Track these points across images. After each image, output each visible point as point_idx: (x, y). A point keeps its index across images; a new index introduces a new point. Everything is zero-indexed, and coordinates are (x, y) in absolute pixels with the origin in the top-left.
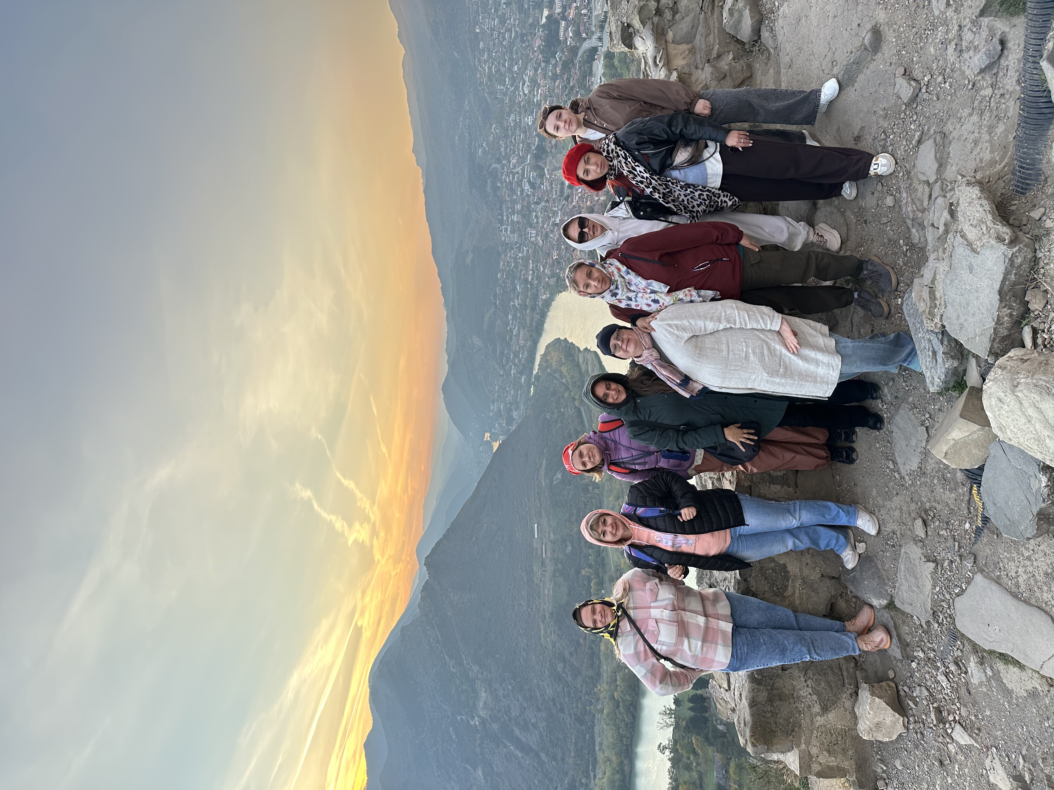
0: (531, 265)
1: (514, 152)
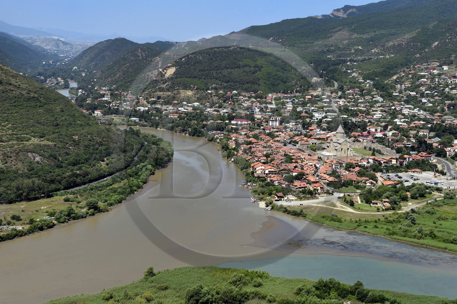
0: (246, 123)
1: (349, 102)
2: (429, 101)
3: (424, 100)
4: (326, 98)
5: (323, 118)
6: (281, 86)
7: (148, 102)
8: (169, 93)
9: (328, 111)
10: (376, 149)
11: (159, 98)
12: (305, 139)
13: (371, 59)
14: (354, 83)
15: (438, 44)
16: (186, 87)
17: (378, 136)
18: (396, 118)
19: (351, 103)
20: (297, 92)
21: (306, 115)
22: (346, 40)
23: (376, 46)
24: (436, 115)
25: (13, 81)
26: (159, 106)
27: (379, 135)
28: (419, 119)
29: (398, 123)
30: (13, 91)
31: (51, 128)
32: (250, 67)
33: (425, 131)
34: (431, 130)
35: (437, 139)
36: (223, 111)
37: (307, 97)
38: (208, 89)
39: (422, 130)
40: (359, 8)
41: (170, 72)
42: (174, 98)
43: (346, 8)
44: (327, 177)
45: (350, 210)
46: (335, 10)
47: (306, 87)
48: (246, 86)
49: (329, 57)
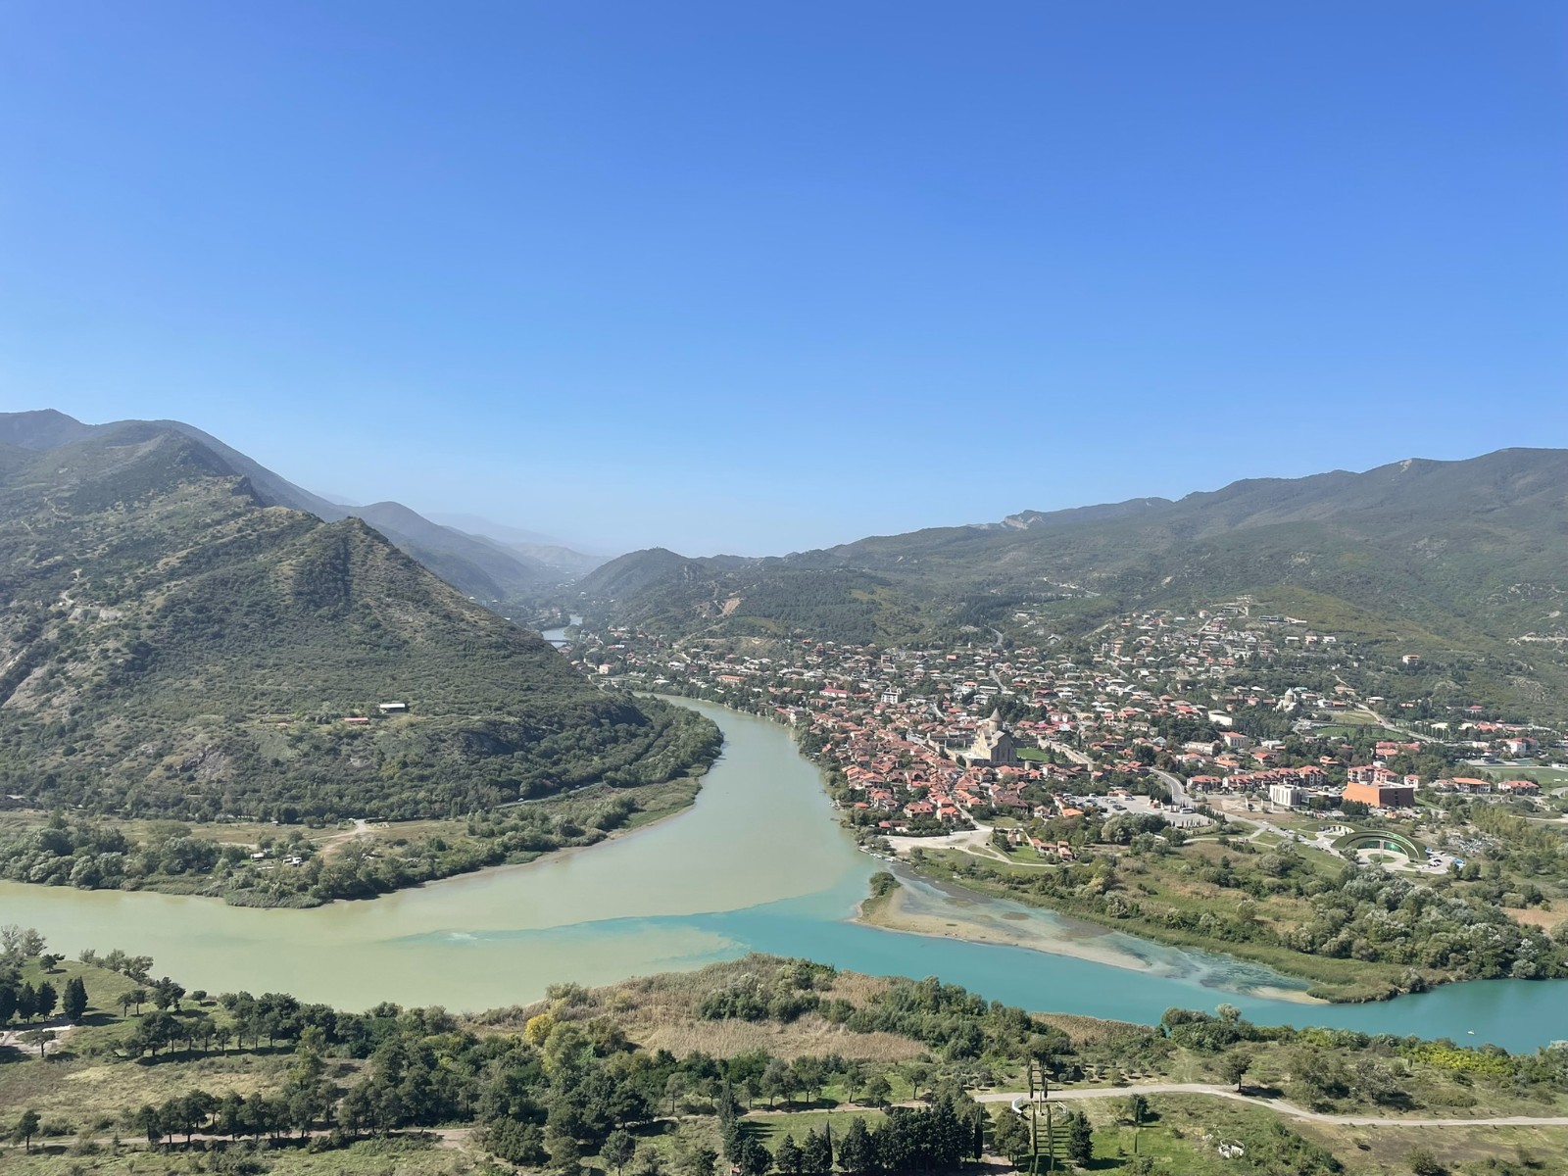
2: (1151, 673)
3: (1145, 672)
4: (982, 661)
5: (973, 693)
6: (910, 638)
7: (687, 654)
8: (722, 641)
9: (983, 683)
10: (1058, 751)
11: (706, 647)
12: (939, 728)
13: (1062, 598)
14: (1029, 638)
15: (1171, 581)
16: (753, 631)
17: (1061, 729)
18: (1094, 700)
19: (1022, 672)
20: (935, 647)
21: (945, 687)
22: (1023, 565)
23: (1072, 579)
24: (1161, 698)
25: (467, 614)
26: (704, 662)
27: (1066, 727)
28: (1135, 705)
29: (1098, 709)
30: (464, 630)
31: (518, 695)
32: (862, 603)
33: (1142, 724)
34: (1154, 722)
35: (1162, 741)
36: (808, 675)
37: (949, 657)
38: (787, 637)
39: (1137, 723)
40: (1049, 517)
41: (731, 605)
42: (731, 650)
43: (1028, 514)
44: (969, 796)
45: (1001, 857)
46: (1008, 517)
47: (951, 638)
48: (850, 634)
49: (994, 591)
